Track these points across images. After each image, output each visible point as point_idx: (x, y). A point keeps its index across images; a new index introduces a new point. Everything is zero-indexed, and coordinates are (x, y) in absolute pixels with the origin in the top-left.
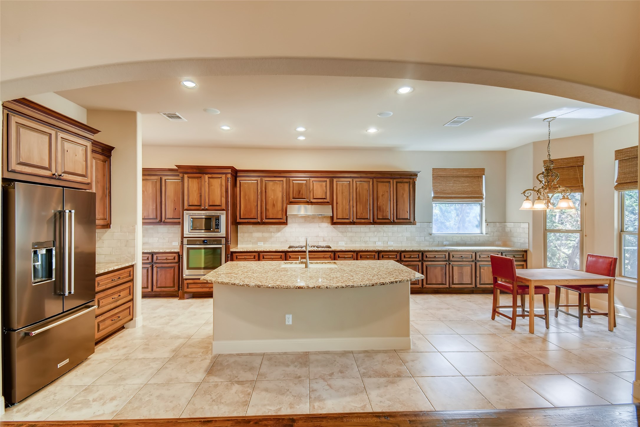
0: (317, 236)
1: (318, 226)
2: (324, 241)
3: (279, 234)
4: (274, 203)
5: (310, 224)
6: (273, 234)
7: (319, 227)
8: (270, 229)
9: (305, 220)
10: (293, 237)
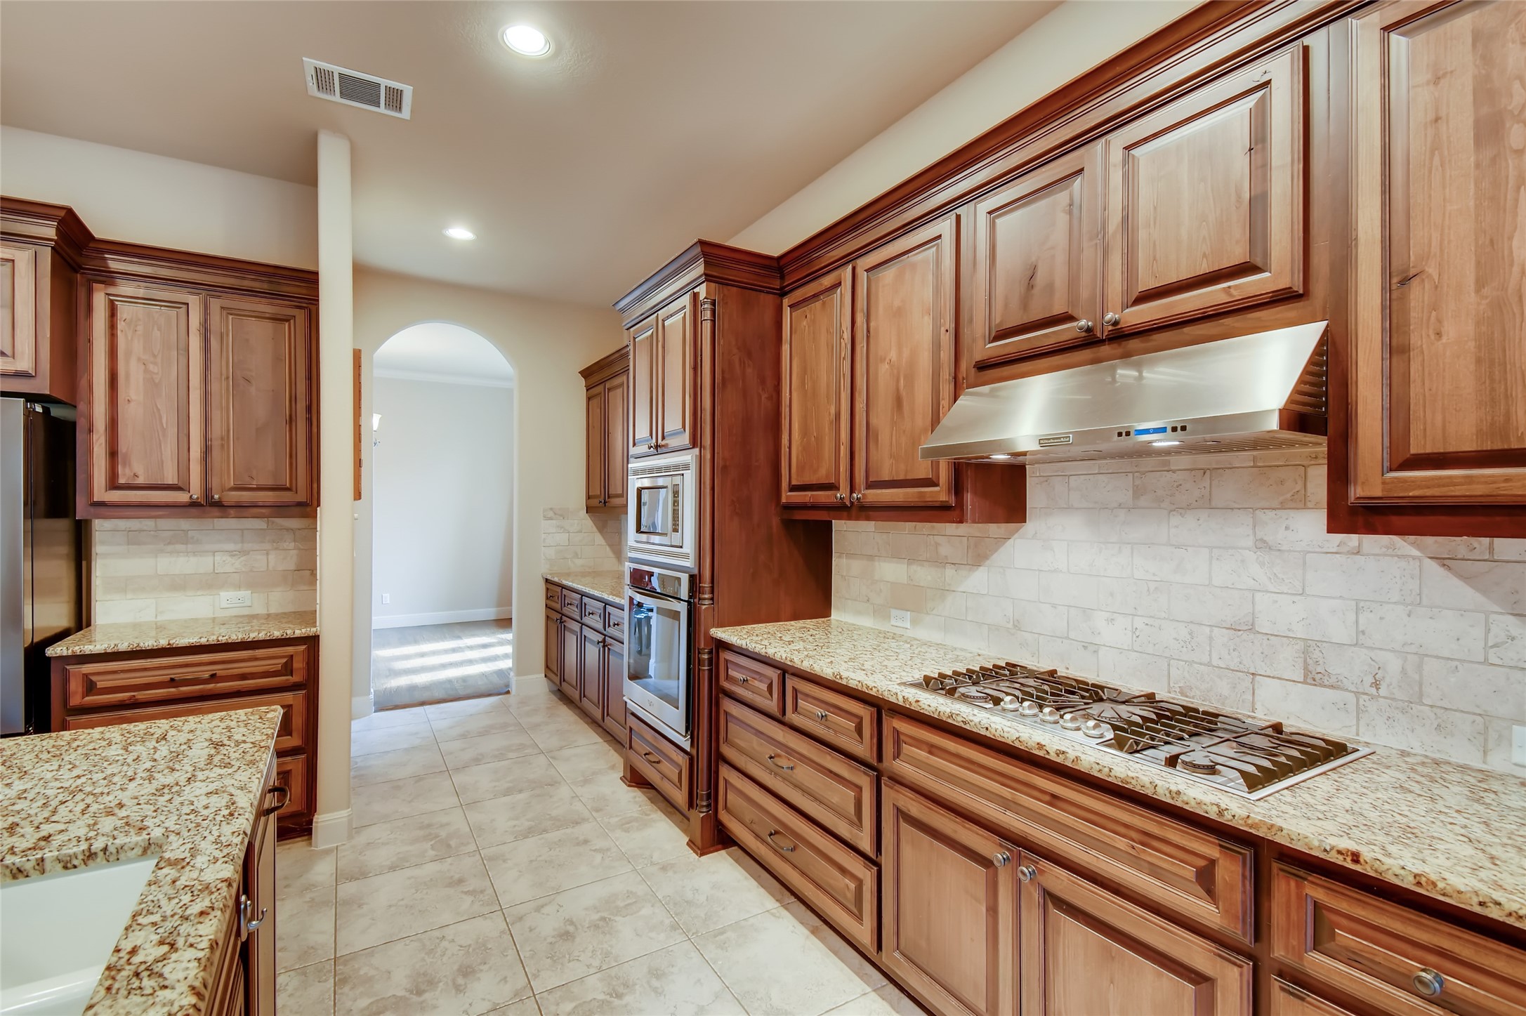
0: (1245, 628)
1: (1250, 542)
2: (1313, 677)
3: (978, 580)
4: (898, 390)
5: (1175, 520)
6: (950, 572)
7: (1262, 545)
8: (937, 545)
9: (1138, 492)
10: (1054, 606)
